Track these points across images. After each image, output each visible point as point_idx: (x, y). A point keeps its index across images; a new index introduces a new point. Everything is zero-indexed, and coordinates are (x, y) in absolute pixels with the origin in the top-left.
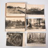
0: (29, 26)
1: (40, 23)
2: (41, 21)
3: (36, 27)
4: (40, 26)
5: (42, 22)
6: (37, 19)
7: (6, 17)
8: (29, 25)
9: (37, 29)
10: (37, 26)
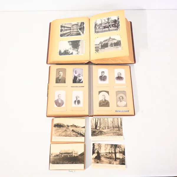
0: (96, 158)
1: (115, 153)
2: (118, 150)
3: (107, 160)
4: (116, 159)
5: (120, 152)
6: (112, 145)
7: (52, 142)
8: (95, 155)
9: (110, 163)
10: (110, 158)
